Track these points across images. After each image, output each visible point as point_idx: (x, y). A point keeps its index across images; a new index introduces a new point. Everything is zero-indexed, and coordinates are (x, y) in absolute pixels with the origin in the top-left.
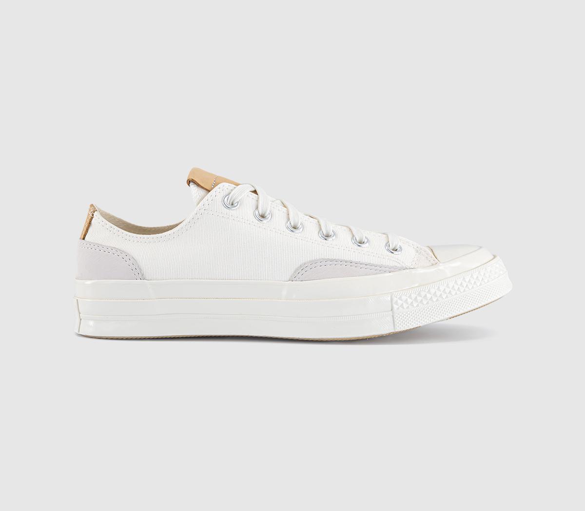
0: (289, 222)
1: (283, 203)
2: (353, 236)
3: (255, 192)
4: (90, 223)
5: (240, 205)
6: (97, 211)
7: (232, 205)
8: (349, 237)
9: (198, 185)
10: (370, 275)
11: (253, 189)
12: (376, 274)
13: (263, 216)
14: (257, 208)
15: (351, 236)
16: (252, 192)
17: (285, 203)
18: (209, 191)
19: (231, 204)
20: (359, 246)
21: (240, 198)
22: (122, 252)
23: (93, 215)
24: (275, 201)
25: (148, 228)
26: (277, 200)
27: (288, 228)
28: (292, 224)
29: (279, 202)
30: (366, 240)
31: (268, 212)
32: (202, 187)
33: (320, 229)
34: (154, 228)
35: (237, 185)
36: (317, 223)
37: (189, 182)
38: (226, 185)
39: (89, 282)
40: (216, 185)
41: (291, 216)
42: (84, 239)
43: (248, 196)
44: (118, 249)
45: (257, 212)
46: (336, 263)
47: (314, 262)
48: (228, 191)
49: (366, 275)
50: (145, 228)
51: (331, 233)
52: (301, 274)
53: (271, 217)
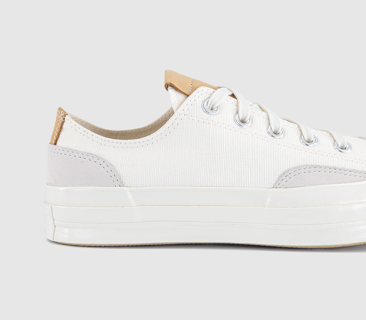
0: (270, 127)
1: (260, 107)
2: (335, 141)
3: (233, 96)
4: (61, 128)
5: (220, 110)
6: (67, 114)
7: (212, 110)
8: (331, 142)
9: (176, 89)
10: (354, 182)
11: (231, 93)
12: (361, 181)
13: (243, 122)
14: (237, 112)
15: (333, 141)
16: (230, 96)
17: (263, 107)
18: (188, 96)
19: (210, 108)
20: (341, 151)
21: (220, 103)
22: (99, 158)
23: (64, 119)
24: (252, 105)
25: (115, 131)
26: (254, 103)
27: (269, 133)
28: (273, 129)
29: (256, 105)
30: (348, 146)
31: (248, 117)
32: (181, 92)
33: (302, 134)
34: (121, 131)
35: (216, 89)
36: (298, 128)
37: (167, 86)
38: (204, 89)
39: (62, 189)
40: (194, 89)
41: (272, 122)
42: (55, 144)
43: (227, 100)
44: (93, 155)
45: (237, 116)
46: (320, 169)
47: (297, 169)
48: (207, 96)
49: (351, 182)
50: (112, 131)
51: (313, 139)
52: (284, 181)
53: (252, 122)
